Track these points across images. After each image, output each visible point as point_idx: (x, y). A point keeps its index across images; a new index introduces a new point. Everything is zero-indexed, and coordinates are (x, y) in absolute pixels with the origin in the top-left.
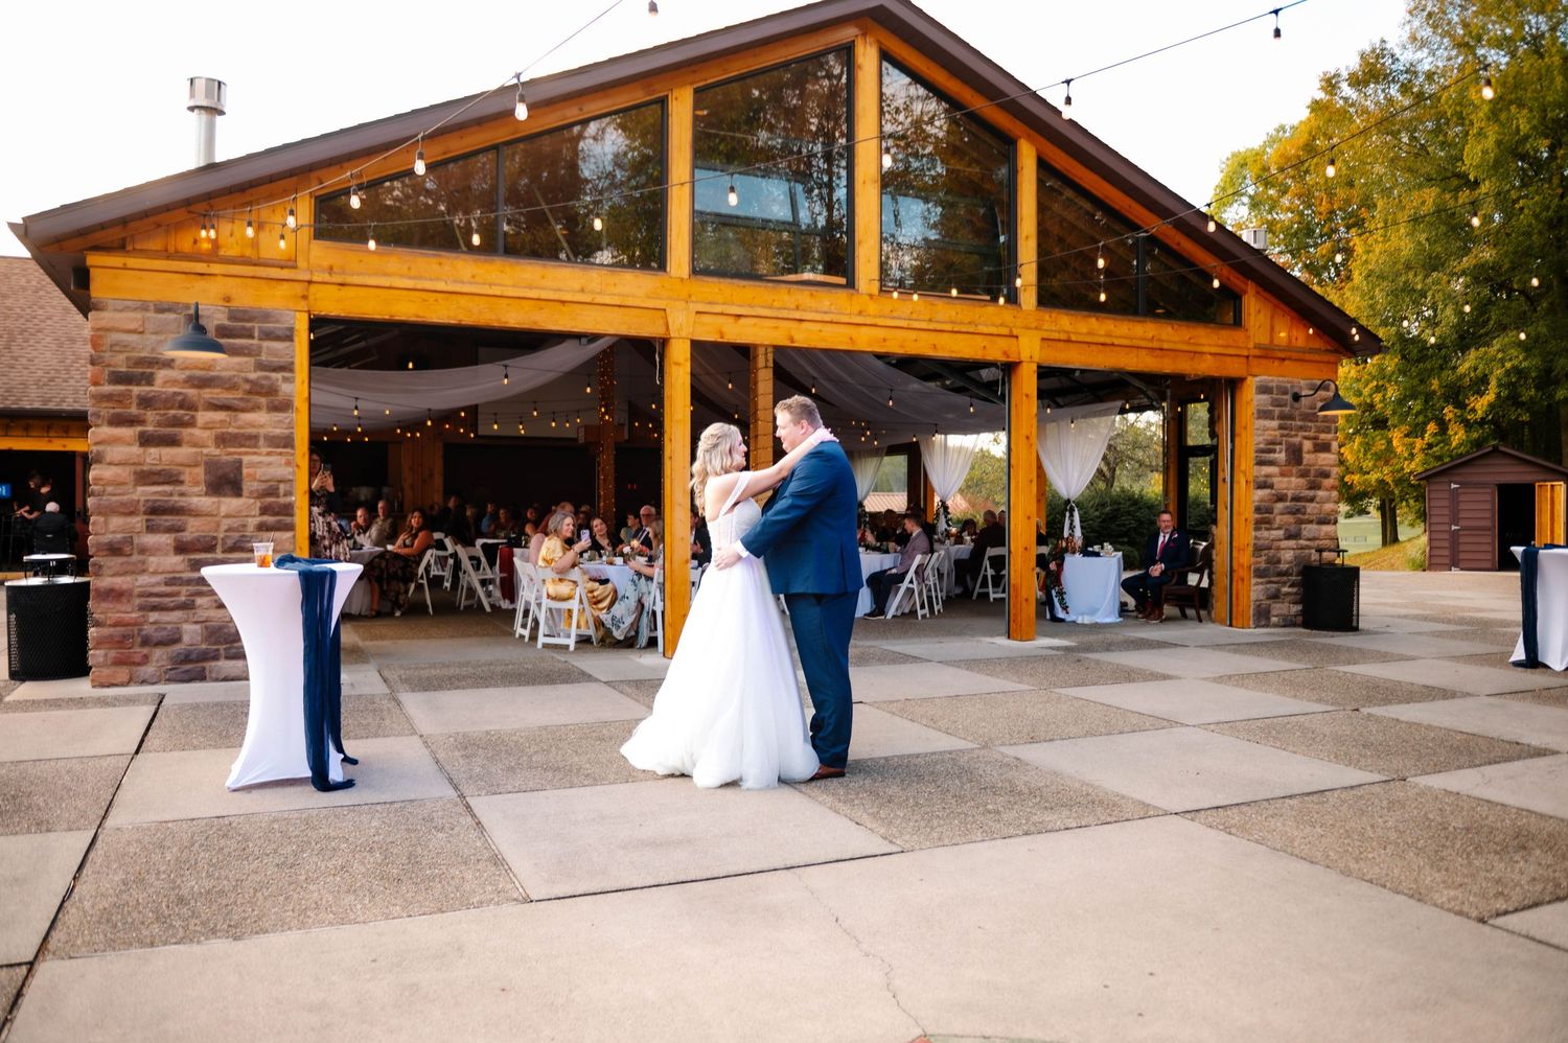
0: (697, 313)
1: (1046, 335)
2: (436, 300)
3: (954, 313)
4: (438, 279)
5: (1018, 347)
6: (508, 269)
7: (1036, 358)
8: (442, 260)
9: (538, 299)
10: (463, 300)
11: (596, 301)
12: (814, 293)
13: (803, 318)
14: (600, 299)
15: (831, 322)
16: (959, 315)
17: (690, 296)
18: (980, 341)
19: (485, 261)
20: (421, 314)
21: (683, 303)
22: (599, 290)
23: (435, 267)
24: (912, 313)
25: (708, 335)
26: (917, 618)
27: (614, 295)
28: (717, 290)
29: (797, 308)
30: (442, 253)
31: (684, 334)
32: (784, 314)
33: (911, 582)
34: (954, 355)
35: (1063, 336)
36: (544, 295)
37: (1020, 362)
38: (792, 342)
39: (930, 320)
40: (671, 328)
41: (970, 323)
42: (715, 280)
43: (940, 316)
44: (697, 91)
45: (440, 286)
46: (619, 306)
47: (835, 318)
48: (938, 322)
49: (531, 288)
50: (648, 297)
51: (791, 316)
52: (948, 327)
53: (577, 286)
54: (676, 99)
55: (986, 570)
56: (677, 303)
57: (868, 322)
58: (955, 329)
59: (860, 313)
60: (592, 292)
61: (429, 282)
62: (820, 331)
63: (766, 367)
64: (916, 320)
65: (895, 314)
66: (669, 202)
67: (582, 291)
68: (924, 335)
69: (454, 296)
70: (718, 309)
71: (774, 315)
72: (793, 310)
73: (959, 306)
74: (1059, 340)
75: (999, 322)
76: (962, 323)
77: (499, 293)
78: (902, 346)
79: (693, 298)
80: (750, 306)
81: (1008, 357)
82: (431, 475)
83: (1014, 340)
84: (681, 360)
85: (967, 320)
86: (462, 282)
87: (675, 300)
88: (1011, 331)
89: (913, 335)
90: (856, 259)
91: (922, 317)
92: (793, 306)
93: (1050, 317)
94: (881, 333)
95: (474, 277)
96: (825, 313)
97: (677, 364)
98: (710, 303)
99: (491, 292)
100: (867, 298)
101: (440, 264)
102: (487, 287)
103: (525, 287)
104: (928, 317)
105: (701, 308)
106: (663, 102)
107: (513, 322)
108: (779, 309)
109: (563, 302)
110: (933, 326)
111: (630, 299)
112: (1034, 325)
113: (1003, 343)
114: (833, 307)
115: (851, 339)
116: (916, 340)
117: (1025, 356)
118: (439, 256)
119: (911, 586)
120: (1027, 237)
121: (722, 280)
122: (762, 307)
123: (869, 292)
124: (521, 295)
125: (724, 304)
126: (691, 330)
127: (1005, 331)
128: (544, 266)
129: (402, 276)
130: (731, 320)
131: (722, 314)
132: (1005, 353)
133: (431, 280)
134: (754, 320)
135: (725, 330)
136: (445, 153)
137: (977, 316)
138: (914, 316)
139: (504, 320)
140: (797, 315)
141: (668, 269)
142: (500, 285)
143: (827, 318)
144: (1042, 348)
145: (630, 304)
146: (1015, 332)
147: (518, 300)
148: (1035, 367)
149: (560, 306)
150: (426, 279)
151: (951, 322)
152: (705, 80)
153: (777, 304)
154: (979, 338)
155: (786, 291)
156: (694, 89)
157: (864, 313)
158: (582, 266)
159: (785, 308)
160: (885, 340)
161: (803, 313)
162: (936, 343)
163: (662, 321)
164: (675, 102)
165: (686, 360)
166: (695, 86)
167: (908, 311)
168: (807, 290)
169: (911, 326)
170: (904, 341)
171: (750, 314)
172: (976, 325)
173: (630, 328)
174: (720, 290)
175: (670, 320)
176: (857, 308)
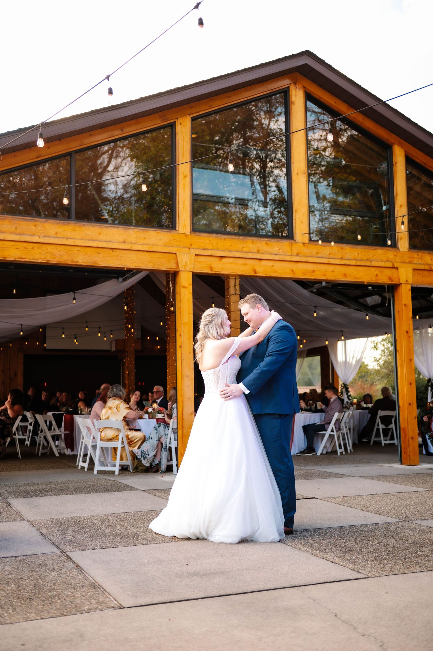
0: (196, 255)
1: (416, 267)
3: (356, 254)
4: (34, 235)
5: (398, 274)
6: (78, 229)
7: (410, 281)
8: (37, 223)
9: (97, 247)
10: (50, 248)
11: (133, 248)
12: (268, 242)
13: (262, 258)
14: (135, 247)
15: (280, 260)
16: (360, 256)
17: (191, 245)
18: (374, 272)
19: (64, 224)
20: (23, 256)
21: (187, 249)
22: (135, 242)
23: (32, 227)
24: (330, 254)
25: (203, 269)
26: (337, 454)
27: (144, 244)
28: (208, 241)
29: (258, 252)
30: (37, 219)
31: (188, 268)
32: (250, 255)
33: (332, 431)
34: (357, 280)
35: (427, 267)
36: (101, 245)
37: (400, 284)
38: (256, 273)
39: (342, 258)
40: (180, 265)
41: (367, 260)
42: (207, 235)
43: (347, 256)
44: (193, 119)
45: (36, 239)
46: (147, 251)
47: (282, 258)
48: (346, 259)
49: (92, 240)
50: (165, 246)
51: (254, 257)
52: (353, 263)
53: (121, 240)
54: (181, 124)
55: (378, 425)
56: (183, 249)
57: (303, 260)
58: (358, 264)
59: (297, 255)
60: (130, 243)
61: (29, 237)
62: (273, 266)
63: (235, 294)
64: (332, 258)
65: (319, 255)
66: (177, 187)
67: (124, 242)
68: (337, 268)
69: (44, 246)
70: (209, 253)
71: (244, 256)
72: (255, 253)
73: (359, 250)
74: (425, 270)
75: (385, 259)
76: (361, 260)
77: (72, 244)
78: (324, 275)
79: (193, 246)
80: (229, 251)
81: (392, 281)
82: (16, 375)
83: (395, 271)
84: (187, 285)
85: (365, 258)
86: (49, 237)
87: (182, 247)
88: (393, 264)
89: (331, 268)
90: (294, 221)
91: (336, 257)
92: (255, 251)
93: (418, 255)
94: (310, 267)
95: (56, 233)
96: (276, 254)
97: (184, 287)
98: (204, 249)
99: (67, 243)
100: (302, 245)
101: (36, 225)
102: (65, 240)
103: (89, 240)
104: (340, 257)
105: (198, 252)
106: (172, 126)
107: (81, 261)
108: (247, 252)
109: (112, 249)
110: (343, 262)
111: (154, 247)
112: (408, 261)
113: (388, 272)
114: (280, 251)
115: (292, 271)
116: (333, 271)
117: (403, 280)
118: (35, 221)
119: (332, 433)
120: (401, 206)
121: (211, 235)
122: (236, 251)
123: (302, 241)
124: (86, 245)
125: (212, 249)
126: (192, 266)
127: (389, 265)
128: (101, 227)
129: (11, 233)
130: (217, 259)
131: (211, 256)
132: (390, 278)
133: (30, 235)
134: (231, 260)
135: (213, 266)
136: (38, 157)
137: (371, 255)
138: (331, 256)
139: (75, 260)
140: (258, 256)
141: (177, 229)
142: (73, 239)
143: (277, 258)
144: (413, 275)
145: (154, 250)
146: (396, 265)
147: (84, 248)
148: (409, 287)
149: (110, 251)
150: (26, 235)
151: (355, 260)
152: (198, 112)
153: (245, 250)
154: (373, 269)
155: (251, 241)
156: (191, 118)
157: (300, 255)
158: (124, 227)
159: (251, 252)
160: (313, 271)
161: (262, 255)
162: (346, 273)
163: (174, 261)
164: (179, 126)
165: (190, 285)
166: (192, 116)
167: (328, 253)
168: (264, 241)
169: (329, 263)
170: (325, 271)
171: (228, 256)
172: (371, 261)
173: (154, 265)
174: (210, 241)
175: (179, 260)
176: (295, 252)
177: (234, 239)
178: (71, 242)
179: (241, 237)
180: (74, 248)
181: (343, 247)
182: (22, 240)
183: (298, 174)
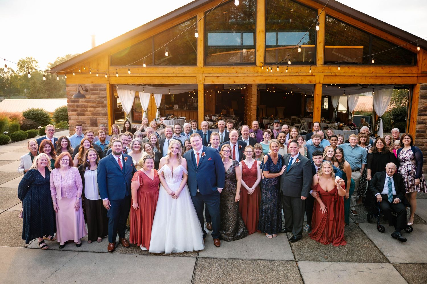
1: (326, 74)
2: (137, 79)
5: (315, 79)
6: (154, 69)
7: (322, 82)
9: (162, 76)
12: (242, 68)
14: (178, 75)
15: (247, 76)
16: (293, 70)
17: (204, 72)
19: (149, 68)
21: (201, 74)
22: (178, 73)
24: (275, 71)
25: (209, 81)
27: (182, 73)
28: (211, 70)
29: (236, 72)
30: (139, 67)
31: (201, 83)
32: (232, 75)
35: (333, 74)
36: (164, 75)
37: (316, 84)
38: (235, 83)
39: (282, 73)
40: (198, 81)
42: (211, 67)
44: (206, 13)
45: (138, 75)
46: (184, 76)
47: (248, 75)
48: (285, 73)
49: (160, 73)
50: (192, 73)
51: (234, 75)
53: (172, 72)
54: (199, 16)
57: (260, 75)
58: (290, 75)
60: (176, 73)
62: (244, 79)
64: (277, 73)
65: (269, 72)
67: (174, 73)
68: (279, 78)
69: (142, 77)
70: (211, 75)
71: (229, 75)
72: (235, 73)
73: (292, 67)
74: (332, 76)
77: (152, 76)
78: (271, 82)
80: (222, 73)
83: (314, 77)
84: (201, 90)
85: (295, 72)
86: (144, 74)
87: (199, 73)
88: (312, 74)
89: (275, 78)
91: (279, 72)
92: (235, 72)
93: (329, 68)
94: (264, 78)
95: (146, 72)
96: (245, 73)
98: (209, 73)
99: (150, 76)
100: (260, 67)
101: (138, 69)
102: (149, 74)
103: (159, 74)
105: (206, 75)
106: (196, 17)
108: (230, 73)
109: (169, 77)
111: (187, 74)
112: (322, 71)
113: (309, 78)
114: (248, 71)
115: (254, 80)
116: (276, 79)
117: (318, 82)
118: (138, 67)
120: (320, 42)
121: (213, 67)
122: (225, 73)
124: (158, 76)
125: (213, 73)
126: (204, 81)
128: (164, 67)
130: (216, 78)
131: (213, 76)
132: (311, 81)
133: (136, 74)
134: (223, 77)
135: (213, 81)
137: (299, 70)
139: (154, 82)
140: (236, 75)
141: (197, 65)
143: (246, 75)
144: (324, 79)
145: (187, 76)
146: (314, 74)
148: (321, 85)
151: (289, 73)
152: (208, 9)
153: (230, 72)
154: (299, 77)
155: (233, 68)
156: (205, 12)
157: (258, 72)
158: (174, 66)
159: (232, 73)
160: (265, 80)
161: (238, 74)
162: (283, 80)
163: (195, 80)
164: (199, 17)
165: (202, 90)
166: (205, 11)
167: (274, 70)
168: (239, 67)
169: (274, 75)
170: (272, 80)
171: (221, 75)
172: (299, 73)
173: (187, 82)
174: (213, 69)
175: (197, 79)
176: (256, 71)
177: (225, 67)
178: (152, 75)
179: (228, 66)
180: (153, 77)
181: (283, 67)
182: (133, 76)
183: (259, 32)
